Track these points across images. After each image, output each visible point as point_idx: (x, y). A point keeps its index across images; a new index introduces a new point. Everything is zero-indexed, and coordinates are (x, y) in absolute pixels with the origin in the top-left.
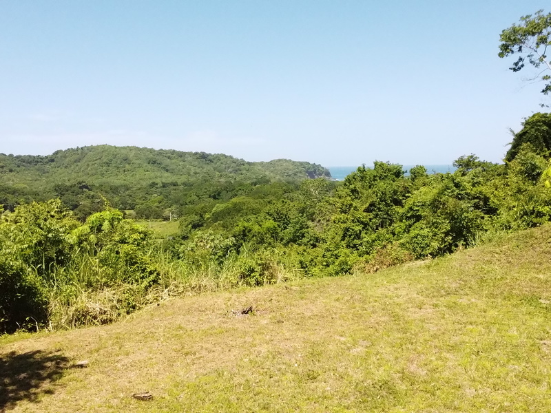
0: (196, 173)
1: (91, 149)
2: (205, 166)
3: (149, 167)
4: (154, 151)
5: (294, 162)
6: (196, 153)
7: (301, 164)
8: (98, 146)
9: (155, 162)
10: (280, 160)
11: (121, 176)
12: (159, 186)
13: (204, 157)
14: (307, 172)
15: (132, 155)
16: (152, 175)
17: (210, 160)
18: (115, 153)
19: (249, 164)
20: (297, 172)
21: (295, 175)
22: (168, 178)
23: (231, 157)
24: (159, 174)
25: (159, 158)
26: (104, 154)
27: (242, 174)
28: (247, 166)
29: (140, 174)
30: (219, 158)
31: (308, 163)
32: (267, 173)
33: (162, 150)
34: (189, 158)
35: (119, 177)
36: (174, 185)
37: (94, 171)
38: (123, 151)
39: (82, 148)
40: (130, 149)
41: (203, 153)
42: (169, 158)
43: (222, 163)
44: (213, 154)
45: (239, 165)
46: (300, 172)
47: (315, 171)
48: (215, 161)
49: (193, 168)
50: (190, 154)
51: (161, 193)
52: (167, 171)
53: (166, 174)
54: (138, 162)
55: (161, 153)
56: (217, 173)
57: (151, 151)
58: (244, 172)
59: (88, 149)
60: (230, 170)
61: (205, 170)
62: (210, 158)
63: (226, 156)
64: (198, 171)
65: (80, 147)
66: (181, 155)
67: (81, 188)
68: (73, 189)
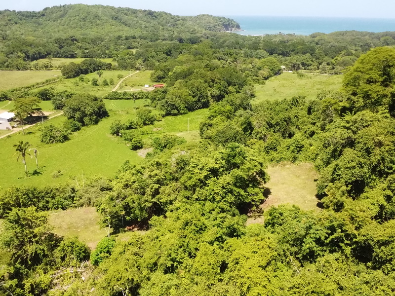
0: (146, 27)
1: (71, 7)
2: (152, 21)
3: (114, 22)
4: (115, 8)
5: (214, 17)
6: (145, 11)
7: (220, 18)
8: (75, 5)
9: (116, 18)
10: (204, 15)
11: (94, 29)
12: (123, 38)
13: (150, 13)
14: (223, 25)
15: (100, 14)
16: (116, 29)
17: (155, 17)
18: (89, 11)
19: (184, 19)
20: (216, 25)
21: (215, 27)
22: (126, 32)
23: (170, 14)
24: (120, 28)
25: (120, 16)
26: (81, 11)
27: (178, 28)
28: (181, 22)
29: (107, 28)
30: (161, 14)
31: (224, 18)
32: (196, 28)
33: (120, 7)
34: (141, 15)
35: (93, 30)
36: (133, 38)
37: (75, 25)
38: (94, 10)
39: (64, 6)
40: (98, 7)
41: (150, 11)
42: (126, 14)
43: (163, 19)
44: (157, 11)
45: (176, 21)
46: (219, 25)
47: (229, 24)
48: (158, 17)
49: (143, 23)
50: (141, 11)
51: (125, 44)
52: (126, 25)
53: (126, 28)
54: (106, 18)
55: (120, 10)
56: (161, 27)
57: (113, 8)
58: (180, 26)
59: (68, 7)
60: (169, 24)
61: (151, 25)
62: (155, 14)
63: (166, 14)
64: (147, 25)
65: (62, 5)
66: (134, 12)
67: (72, 40)
68: (67, 41)
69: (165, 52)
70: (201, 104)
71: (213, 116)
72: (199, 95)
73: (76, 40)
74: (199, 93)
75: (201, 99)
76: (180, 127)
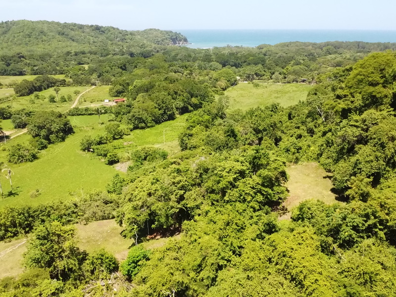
0: (94, 42)
1: (14, 23)
2: (99, 36)
3: (60, 38)
4: (61, 24)
5: (162, 31)
6: (92, 26)
7: (167, 32)
8: (19, 21)
9: (63, 34)
10: (151, 30)
11: (41, 45)
12: (72, 54)
13: (97, 28)
14: (171, 39)
15: (45, 29)
16: (64, 44)
17: (103, 31)
18: (34, 27)
19: (131, 34)
20: (164, 39)
21: (163, 41)
22: (74, 47)
23: (118, 29)
24: (68, 43)
25: (66, 31)
26: (26, 28)
27: (127, 42)
28: (129, 36)
29: (55, 44)
30: (109, 29)
31: (171, 32)
32: (145, 42)
33: (66, 23)
34: (88, 30)
35: (39, 46)
36: (83, 54)
37: (19, 42)
38: (40, 26)
39: (6, 22)
40: (44, 22)
41: (97, 26)
42: (72, 29)
43: (111, 34)
44: (104, 26)
45: (124, 35)
46: (166, 39)
47: (176, 38)
48: (106, 32)
49: (91, 38)
50: (88, 26)
51: (75, 60)
52: (73, 40)
53: (74, 44)
54: (51, 34)
55: (66, 25)
56: (109, 42)
57: (58, 24)
58: (129, 41)
59: (11, 24)
60: (118, 39)
61: (100, 40)
62: (102, 29)
63: (114, 28)
64: (96, 40)
65: (4, 21)
66: (81, 27)
67: (20, 57)
68: (14, 59)
69: (120, 66)
70: (167, 117)
71: (192, 126)
72: (164, 108)
73: (23, 57)
74: (164, 105)
75: (166, 111)
76: (151, 139)
